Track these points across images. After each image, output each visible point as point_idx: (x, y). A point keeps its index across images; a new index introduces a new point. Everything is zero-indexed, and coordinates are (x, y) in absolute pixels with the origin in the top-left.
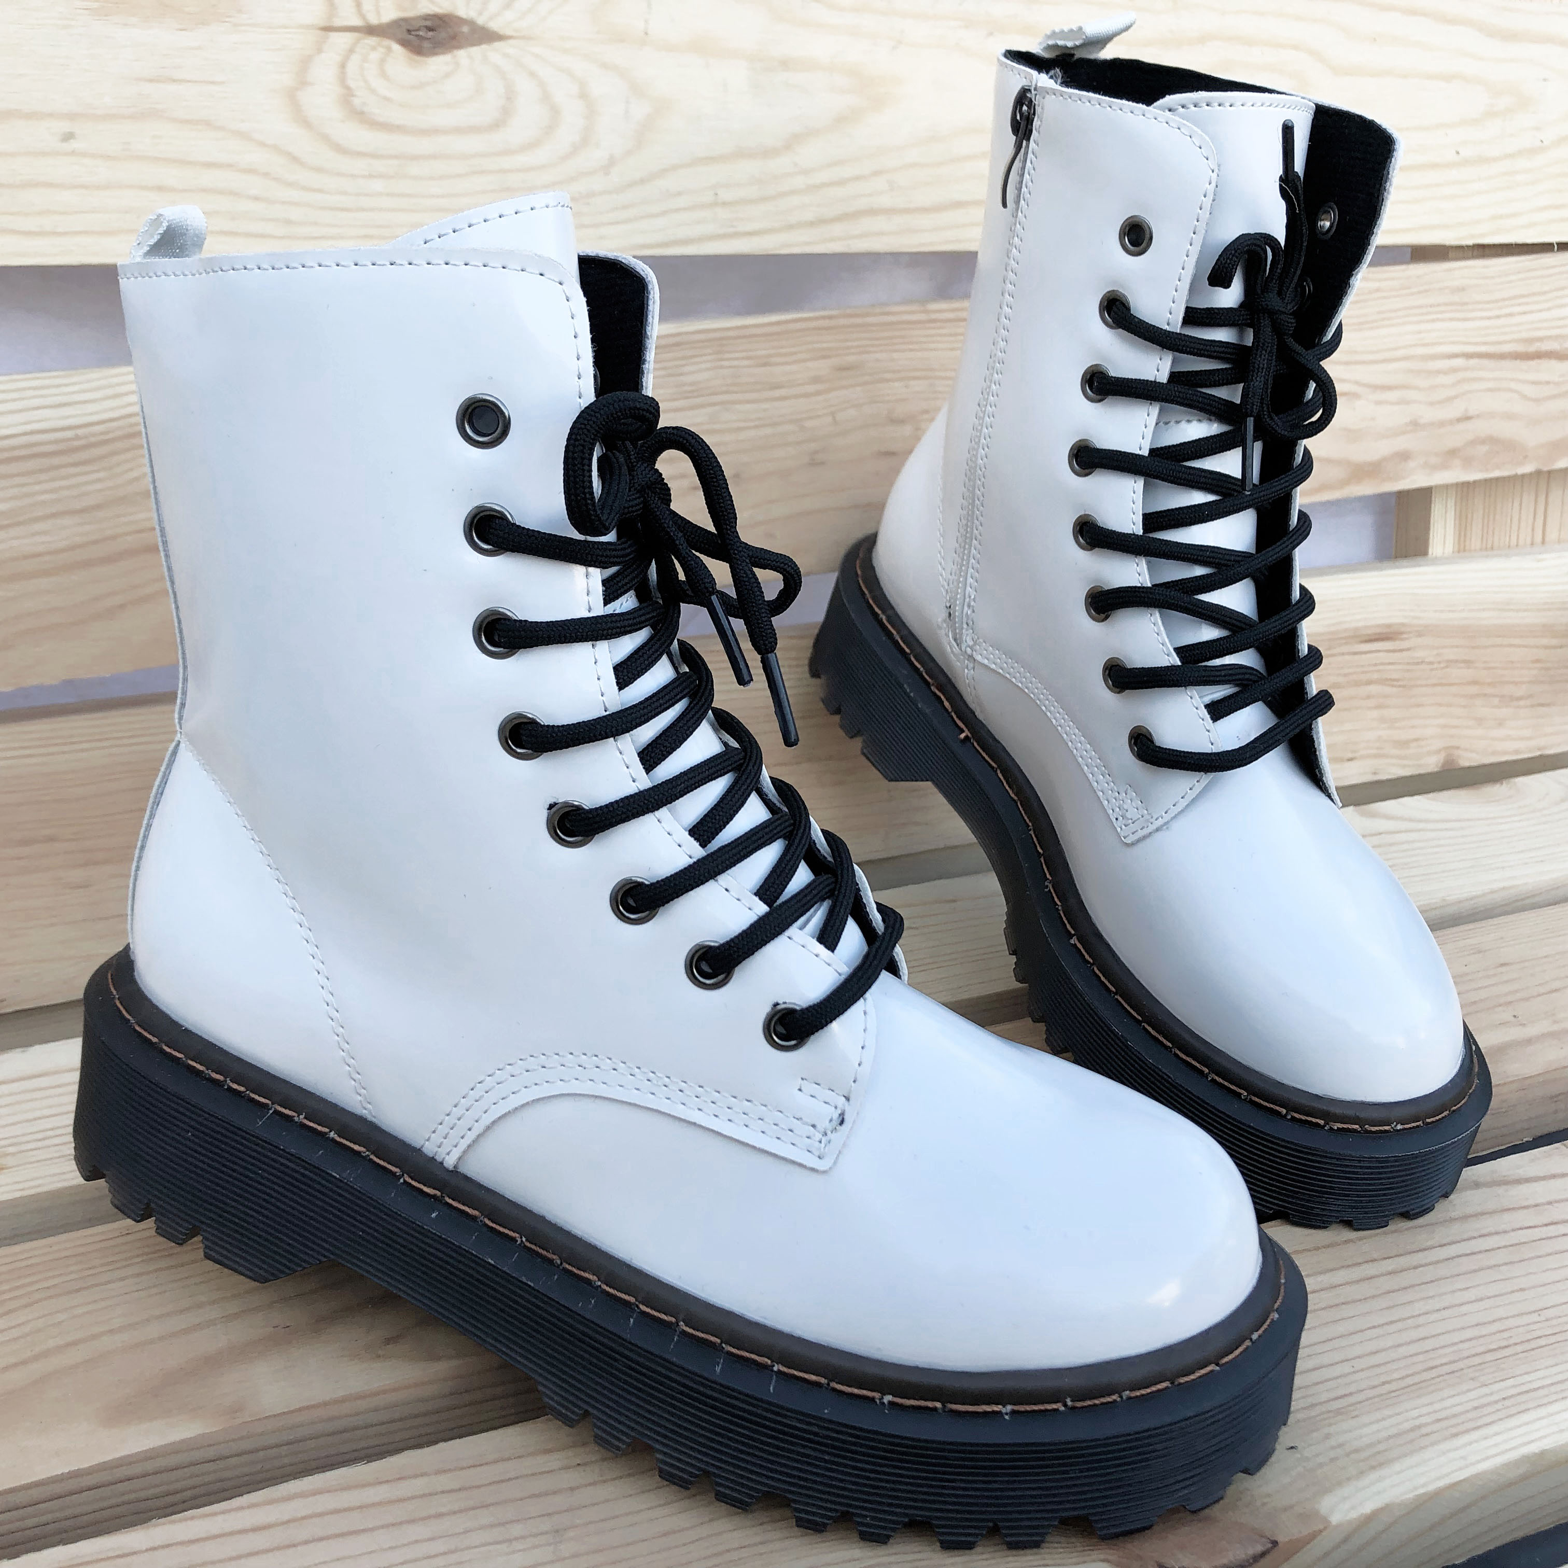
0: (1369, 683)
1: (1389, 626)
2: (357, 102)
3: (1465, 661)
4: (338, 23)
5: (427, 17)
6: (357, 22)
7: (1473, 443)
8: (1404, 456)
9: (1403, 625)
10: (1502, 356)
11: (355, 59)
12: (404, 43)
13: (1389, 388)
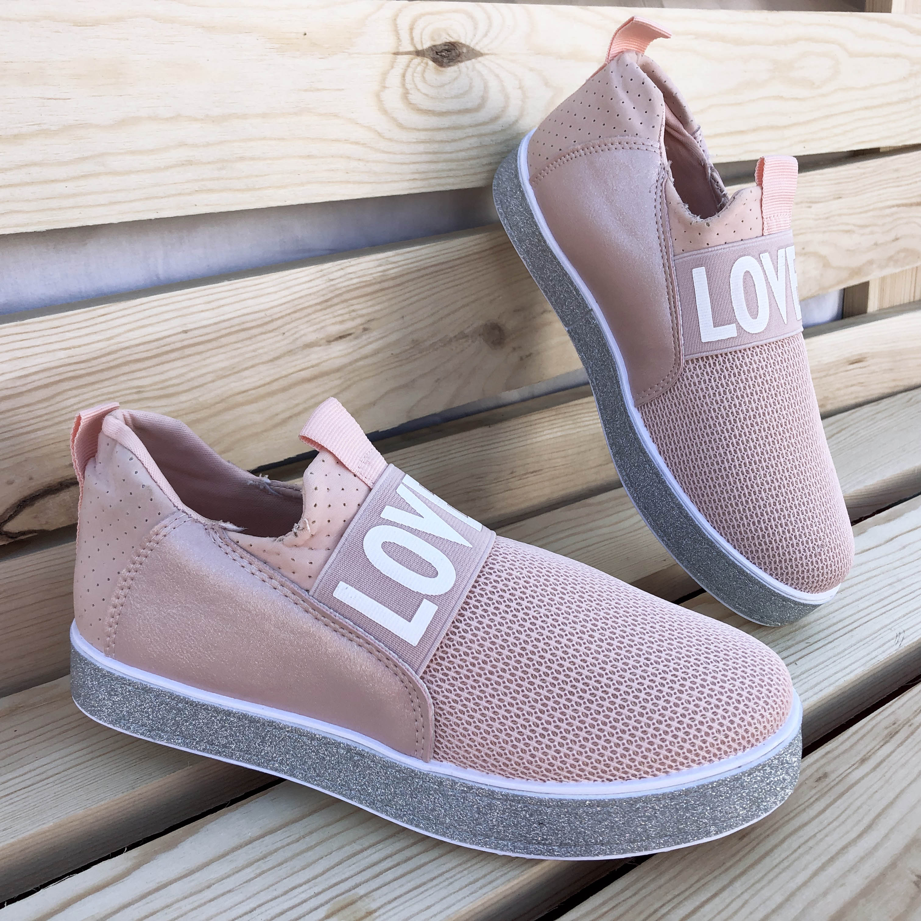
0: (852, 386)
1: (861, 354)
2: (410, 97)
3: (891, 370)
4: (402, 49)
5: (446, 44)
6: (411, 49)
7: (898, 252)
8: (871, 262)
9: (866, 353)
10: (911, 205)
11: (410, 70)
12: (435, 60)
13: (866, 226)
